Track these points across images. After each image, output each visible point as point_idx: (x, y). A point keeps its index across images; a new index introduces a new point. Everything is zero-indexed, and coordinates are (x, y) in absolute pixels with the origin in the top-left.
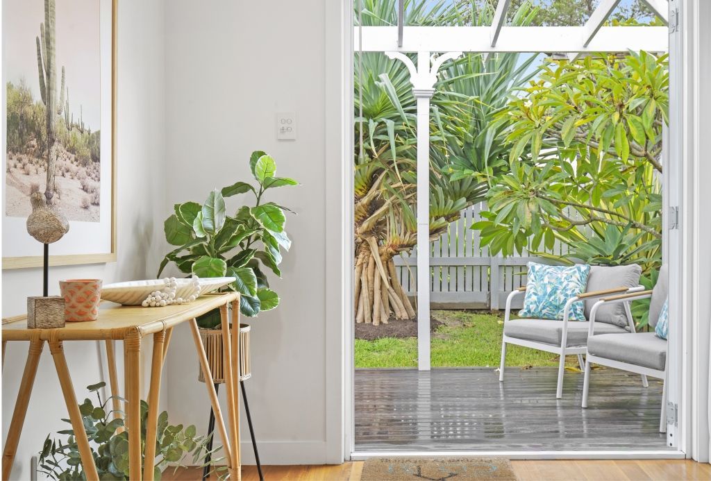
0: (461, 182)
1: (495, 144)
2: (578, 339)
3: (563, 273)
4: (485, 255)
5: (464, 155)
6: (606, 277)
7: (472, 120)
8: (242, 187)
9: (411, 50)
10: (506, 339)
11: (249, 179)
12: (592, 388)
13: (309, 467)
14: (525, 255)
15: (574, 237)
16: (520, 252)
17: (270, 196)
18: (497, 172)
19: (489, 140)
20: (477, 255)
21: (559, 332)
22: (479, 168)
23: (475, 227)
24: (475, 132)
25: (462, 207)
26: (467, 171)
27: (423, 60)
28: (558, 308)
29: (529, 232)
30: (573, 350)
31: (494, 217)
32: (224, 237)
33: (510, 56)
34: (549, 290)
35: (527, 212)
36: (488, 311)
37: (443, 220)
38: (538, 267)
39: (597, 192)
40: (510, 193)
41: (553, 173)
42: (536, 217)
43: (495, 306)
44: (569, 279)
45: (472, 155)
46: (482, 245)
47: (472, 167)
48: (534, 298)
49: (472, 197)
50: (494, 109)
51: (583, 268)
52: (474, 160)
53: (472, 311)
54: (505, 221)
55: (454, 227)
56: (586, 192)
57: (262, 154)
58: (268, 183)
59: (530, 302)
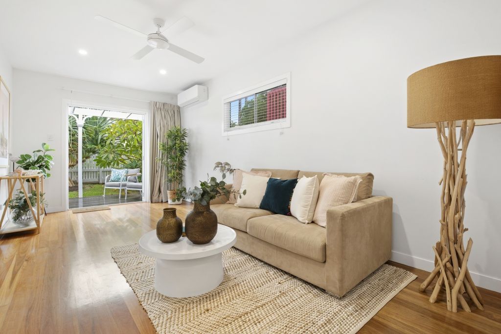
0: (91, 148)
1: (102, 139)
2: (124, 185)
3: (121, 171)
4: (97, 168)
5: (92, 141)
6: (131, 171)
7: (94, 132)
8: (39, 151)
9: (77, 114)
10: (105, 187)
11: (42, 149)
12: (127, 197)
13: (57, 212)
14: (110, 168)
15: (125, 163)
16: (109, 167)
17: (47, 153)
18: (102, 146)
19: (100, 137)
20: (95, 168)
21: (120, 184)
22: (97, 144)
23: (95, 160)
24: (95, 135)
25: (91, 155)
26: (93, 146)
27: (80, 117)
28: (120, 179)
29: (111, 162)
30: (123, 188)
31: (101, 158)
32: (37, 162)
33: (105, 118)
34: (117, 175)
35: (111, 157)
36: (98, 183)
37: (85, 159)
38: (114, 170)
39: (131, 152)
40: (106, 152)
41: (119, 147)
42: (114, 158)
43: (101, 182)
44: (122, 173)
45: (94, 141)
46: (97, 165)
47: (94, 144)
48: (113, 177)
49: (94, 152)
50: (101, 129)
51: (126, 170)
52: (95, 142)
53: (94, 184)
54: (104, 159)
55: (88, 160)
56: (128, 152)
57: (45, 144)
58: (47, 150)
59: (112, 178)
